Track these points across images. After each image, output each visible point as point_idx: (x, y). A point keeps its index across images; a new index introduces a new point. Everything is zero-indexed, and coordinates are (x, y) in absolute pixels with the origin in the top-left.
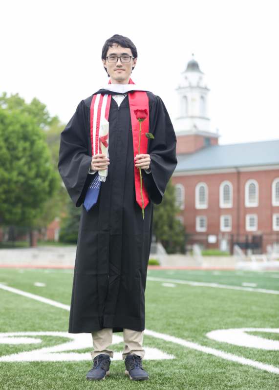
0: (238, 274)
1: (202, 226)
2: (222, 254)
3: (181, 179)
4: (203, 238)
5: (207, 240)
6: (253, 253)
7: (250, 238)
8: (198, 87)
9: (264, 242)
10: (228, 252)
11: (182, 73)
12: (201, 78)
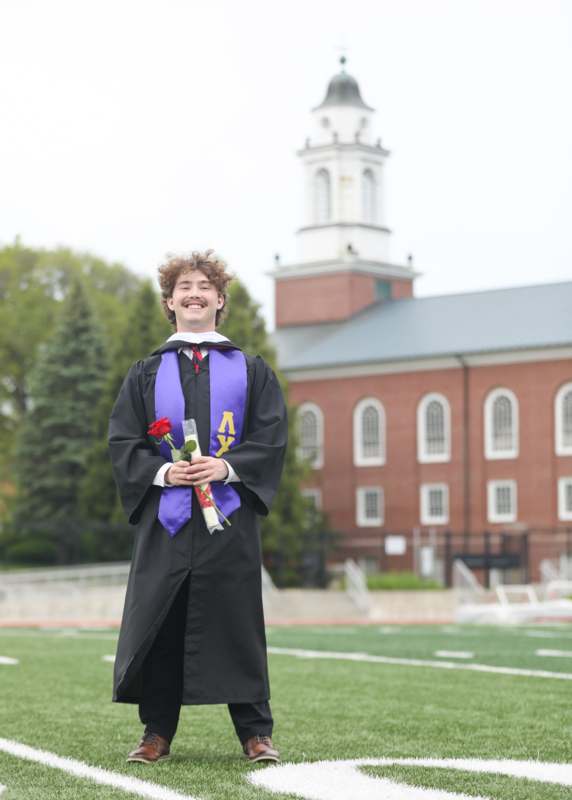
0: (448, 630)
1: (371, 513)
2: (423, 585)
3: (314, 388)
4: (373, 542)
5: (383, 548)
6: (505, 582)
7: (495, 541)
8: (358, 145)
9: (533, 551)
10: (440, 581)
11: (315, 110)
12: (364, 122)
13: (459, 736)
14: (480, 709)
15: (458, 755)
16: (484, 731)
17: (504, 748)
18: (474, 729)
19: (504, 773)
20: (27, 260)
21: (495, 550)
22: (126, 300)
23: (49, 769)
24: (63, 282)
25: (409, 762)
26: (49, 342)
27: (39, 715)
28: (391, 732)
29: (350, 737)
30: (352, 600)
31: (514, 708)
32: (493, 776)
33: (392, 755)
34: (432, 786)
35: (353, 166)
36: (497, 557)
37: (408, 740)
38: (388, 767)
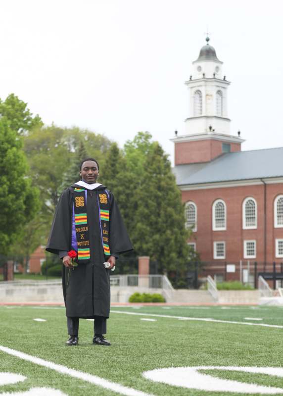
1: (220, 253)
2: (244, 287)
3: (193, 194)
4: (221, 267)
5: (225, 270)
7: (278, 266)
8: (215, 79)
10: (252, 285)
11: (194, 63)
12: (217, 68)
13: (249, 356)
14: (261, 344)
15: (246, 365)
16: (260, 354)
17: (269, 362)
18: (256, 353)
19: (266, 373)
20: (58, 133)
21: (278, 271)
22: (105, 152)
23: (49, 369)
24: (75, 144)
25: (222, 368)
26: (68, 172)
27: (51, 345)
28: (217, 354)
29: (196, 357)
30: (210, 294)
31: (278, 344)
32: (261, 374)
33: (214, 365)
34: (231, 379)
35: (212, 89)
36: (279, 274)
37: (224, 358)
38: (211, 370)
